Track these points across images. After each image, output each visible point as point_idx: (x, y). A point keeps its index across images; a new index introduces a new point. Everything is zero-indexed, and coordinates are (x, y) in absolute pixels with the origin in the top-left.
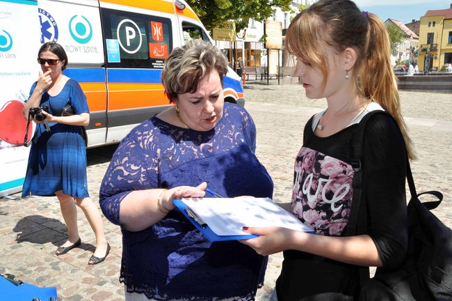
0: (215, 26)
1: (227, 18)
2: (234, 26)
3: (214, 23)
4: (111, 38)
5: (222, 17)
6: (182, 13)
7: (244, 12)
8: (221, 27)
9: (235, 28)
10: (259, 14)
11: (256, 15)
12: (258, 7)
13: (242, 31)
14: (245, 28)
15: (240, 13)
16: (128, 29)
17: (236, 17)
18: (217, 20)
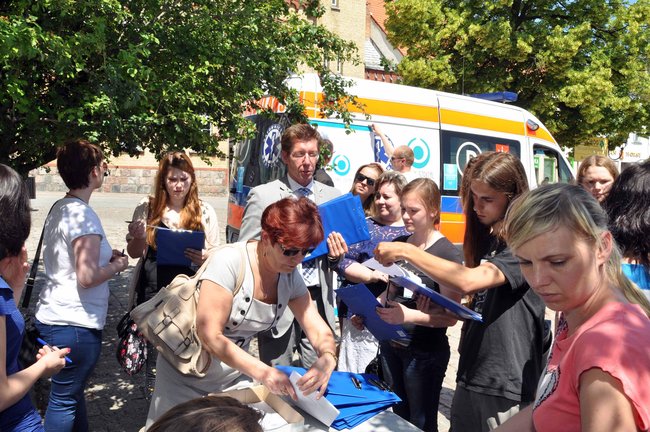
0: (578, 143)
1: (595, 133)
2: (606, 142)
3: (576, 140)
4: (449, 162)
5: (589, 132)
6: (534, 134)
7: (622, 125)
8: (587, 144)
9: (606, 146)
10: (644, 127)
11: (640, 129)
12: (643, 119)
13: (618, 149)
14: (623, 145)
15: (616, 127)
16: (469, 153)
17: (609, 131)
18: (581, 135)
